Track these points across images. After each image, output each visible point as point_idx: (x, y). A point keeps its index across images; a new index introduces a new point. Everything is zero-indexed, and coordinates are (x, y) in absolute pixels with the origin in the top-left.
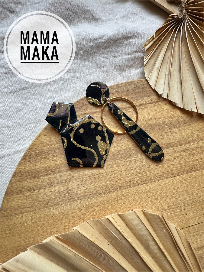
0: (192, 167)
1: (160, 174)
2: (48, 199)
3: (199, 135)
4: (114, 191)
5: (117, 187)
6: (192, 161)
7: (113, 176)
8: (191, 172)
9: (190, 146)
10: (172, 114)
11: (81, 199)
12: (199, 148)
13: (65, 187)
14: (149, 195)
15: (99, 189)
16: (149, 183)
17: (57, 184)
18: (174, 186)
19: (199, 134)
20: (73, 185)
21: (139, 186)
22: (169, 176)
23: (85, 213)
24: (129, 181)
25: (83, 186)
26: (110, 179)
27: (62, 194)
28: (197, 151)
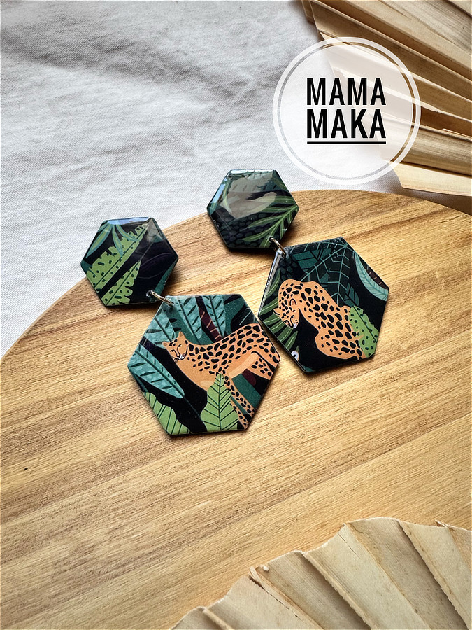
2: (20, 592)
4: (220, 528)
5: (229, 513)
7: (211, 484)
11: (124, 572)
13: (72, 546)
16: (316, 484)
17: (46, 539)
20: (95, 534)
21: (290, 500)
24: (259, 489)
25: (126, 529)
26: (204, 495)
27: (64, 568)
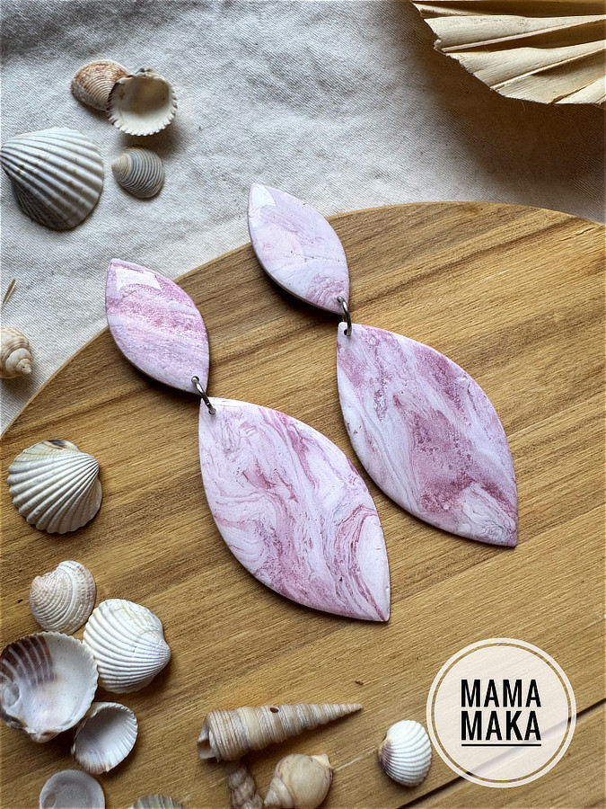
0: (530, 517)
1: (421, 567)
3: (543, 392)
6: (528, 495)
8: (533, 534)
9: (516, 443)
10: (433, 335)
12: (549, 441)
14: (390, 651)
15: (206, 667)
18: (477, 599)
19: (544, 388)
22: (454, 568)
23: (175, 762)
28: (543, 453)
